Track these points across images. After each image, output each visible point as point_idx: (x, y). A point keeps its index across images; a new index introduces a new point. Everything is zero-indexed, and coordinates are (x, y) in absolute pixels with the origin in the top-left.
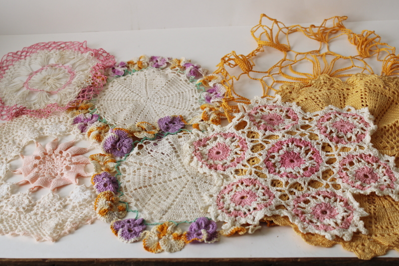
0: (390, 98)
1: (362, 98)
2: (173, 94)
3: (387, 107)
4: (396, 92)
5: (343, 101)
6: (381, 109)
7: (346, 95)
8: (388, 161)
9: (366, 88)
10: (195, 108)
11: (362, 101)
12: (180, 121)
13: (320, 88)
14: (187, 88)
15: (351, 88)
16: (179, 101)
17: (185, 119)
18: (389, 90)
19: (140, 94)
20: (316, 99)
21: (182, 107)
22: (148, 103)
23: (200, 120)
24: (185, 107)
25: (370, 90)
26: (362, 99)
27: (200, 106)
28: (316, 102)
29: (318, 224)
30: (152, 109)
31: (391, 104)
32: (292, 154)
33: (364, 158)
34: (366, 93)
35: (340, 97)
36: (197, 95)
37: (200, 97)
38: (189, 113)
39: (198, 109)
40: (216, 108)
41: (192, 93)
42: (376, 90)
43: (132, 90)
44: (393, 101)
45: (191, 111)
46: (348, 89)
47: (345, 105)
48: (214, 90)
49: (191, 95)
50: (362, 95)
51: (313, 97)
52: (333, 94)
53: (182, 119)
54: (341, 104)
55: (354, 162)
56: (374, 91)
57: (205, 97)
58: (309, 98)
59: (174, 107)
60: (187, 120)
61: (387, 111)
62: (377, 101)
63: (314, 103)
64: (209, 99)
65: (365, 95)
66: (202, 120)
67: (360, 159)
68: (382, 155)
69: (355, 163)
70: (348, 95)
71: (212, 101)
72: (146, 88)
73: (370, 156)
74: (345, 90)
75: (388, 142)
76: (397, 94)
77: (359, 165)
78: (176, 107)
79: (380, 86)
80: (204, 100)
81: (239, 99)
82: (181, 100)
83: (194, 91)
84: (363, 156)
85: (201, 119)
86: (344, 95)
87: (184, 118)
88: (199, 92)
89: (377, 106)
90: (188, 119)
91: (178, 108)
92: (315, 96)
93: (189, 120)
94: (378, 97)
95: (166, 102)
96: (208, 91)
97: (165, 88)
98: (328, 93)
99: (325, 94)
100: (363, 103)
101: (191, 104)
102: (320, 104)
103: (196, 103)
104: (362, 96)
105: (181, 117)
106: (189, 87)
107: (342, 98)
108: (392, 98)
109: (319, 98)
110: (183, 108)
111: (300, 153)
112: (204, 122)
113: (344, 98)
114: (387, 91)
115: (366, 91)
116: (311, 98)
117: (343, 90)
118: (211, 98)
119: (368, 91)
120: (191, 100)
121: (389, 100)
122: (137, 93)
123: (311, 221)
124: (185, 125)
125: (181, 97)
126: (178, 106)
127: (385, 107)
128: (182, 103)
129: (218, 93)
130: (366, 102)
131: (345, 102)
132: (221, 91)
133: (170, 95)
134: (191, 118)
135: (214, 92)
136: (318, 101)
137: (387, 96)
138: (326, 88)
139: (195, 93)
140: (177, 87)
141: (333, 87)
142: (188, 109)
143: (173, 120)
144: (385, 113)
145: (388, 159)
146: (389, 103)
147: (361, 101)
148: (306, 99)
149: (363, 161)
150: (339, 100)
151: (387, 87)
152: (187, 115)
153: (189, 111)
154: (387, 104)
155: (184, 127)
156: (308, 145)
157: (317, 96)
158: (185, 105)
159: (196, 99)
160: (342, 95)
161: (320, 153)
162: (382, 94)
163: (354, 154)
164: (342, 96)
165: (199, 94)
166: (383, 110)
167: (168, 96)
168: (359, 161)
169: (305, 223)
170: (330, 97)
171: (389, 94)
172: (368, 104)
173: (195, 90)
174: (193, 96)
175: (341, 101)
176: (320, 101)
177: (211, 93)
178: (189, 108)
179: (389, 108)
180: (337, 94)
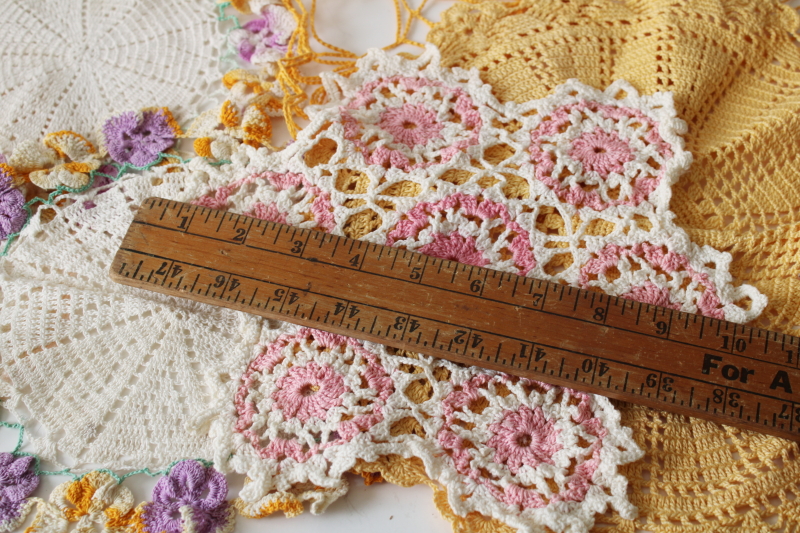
0: (735, 54)
1: (659, 58)
2: (153, 34)
3: (726, 84)
4: (753, 37)
5: (608, 62)
6: (709, 92)
7: (618, 42)
8: (712, 265)
9: (674, 26)
10: (209, 82)
11: (660, 69)
12: (164, 125)
13: (550, 17)
14: (191, 17)
15: (633, 19)
16: (169, 57)
17: (179, 118)
18: (736, 32)
19: (64, 36)
20: (534, 58)
21: (173, 77)
22: (84, 63)
23: (216, 124)
24: (182, 79)
25: (682, 32)
26: (660, 63)
27: (221, 76)
28: (533, 68)
29: (503, 483)
30: (93, 83)
31: (738, 73)
32: (454, 242)
33: (647, 256)
34: (672, 43)
35: (602, 49)
36: (216, 41)
37: (225, 46)
38: (190, 96)
39: (216, 83)
40: (264, 84)
41: (205, 35)
42: (699, 32)
43: (45, 21)
44: (744, 63)
45: (198, 91)
46: (625, 22)
47: (612, 73)
48: (262, 24)
49: (203, 39)
50: (659, 48)
51: (528, 51)
52: (584, 40)
53: (171, 120)
54: (602, 71)
55: (620, 268)
56: (695, 36)
57: (239, 45)
58: (517, 55)
59: (154, 78)
60: (184, 120)
61: (724, 93)
62: (699, 68)
63: (529, 69)
64: (247, 53)
65: (670, 48)
66: (221, 127)
67: (636, 259)
68: (696, 247)
69: (622, 271)
70: (623, 41)
71: (254, 59)
72: (83, 14)
73: (665, 249)
74: (617, 24)
75: (718, 200)
76: (755, 41)
77: (633, 277)
78: (160, 77)
79: (711, 19)
80: (232, 56)
81: (327, 54)
82: (174, 54)
83: (209, 26)
84: (646, 249)
85: (219, 121)
86: (612, 41)
87: (175, 116)
88: (222, 30)
89: (698, 84)
90: (188, 116)
91: (162, 81)
92: (533, 48)
93: (188, 121)
94: (702, 57)
95: (134, 62)
96: (245, 27)
97: (134, 16)
98: (570, 39)
99: (562, 42)
100: (661, 76)
101: (198, 68)
102: (545, 76)
103: (212, 64)
104: (661, 53)
105: (168, 113)
106: (197, 11)
107: (606, 54)
108: (741, 55)
109: (545, 54)
110: (175, 81)
111: (475, 237)
112: (226, 131)
113: (613, 52)
114: (729, 34)
115: (671, 37)
116: (522, 53)
117: (611, 24)
118: (253, 50)
119: (677, 37)
120: (201, 54)
121: (732, 63)
122: (57, 31)
123: (484, 473)
124: (175, 140)
125: (175, 46)
126: (164, 75)
127: (721, 84)
128: (176, 64)
129: (276, 32)
130: (670, 72)
131: (613, 64)
132: (284, 25)
133: (145, 38)
134: (195, 115)
135: (264, 31)
136: (540, 66)
137: (730, 48)
138: (567, 19)
139: (214, 32)
140: (166, 12)
141: (584, 16)
142: (190, 86)
143: (145, 125)
144: (717, 101)
145: (714, 259)
146: (733, 71)
147: (655, 68)
148: (508, 56)
149: (644, 265)
150: (598, 59)
151: (730, 23)
152: (185, 106)
153: (193, 90)
154: (727, 74)
155: (175, 146)
156: (497, 215)
157: (540, 48)
158: (183, 72)
159: (215, 52)
160: (607, 41)
161: (531, 236)
162: (715, 43)
163: (621, 244)
164: (606, 44)
165: (224, 36)
166: (713, 94)
167: (141, 42)
168: (635, 266)
169: (467, 480)
170: (574, 49)
171: (733, 41)
172: (673, 76)
173: (213, 24)
174: (207, 43)
175: (602, 61)
176: (545, 65)
177: (256, 32)
178: (192, 82)
179: (730, 85)
180: (595, 39)
